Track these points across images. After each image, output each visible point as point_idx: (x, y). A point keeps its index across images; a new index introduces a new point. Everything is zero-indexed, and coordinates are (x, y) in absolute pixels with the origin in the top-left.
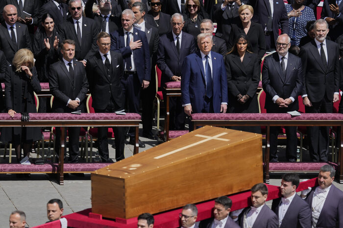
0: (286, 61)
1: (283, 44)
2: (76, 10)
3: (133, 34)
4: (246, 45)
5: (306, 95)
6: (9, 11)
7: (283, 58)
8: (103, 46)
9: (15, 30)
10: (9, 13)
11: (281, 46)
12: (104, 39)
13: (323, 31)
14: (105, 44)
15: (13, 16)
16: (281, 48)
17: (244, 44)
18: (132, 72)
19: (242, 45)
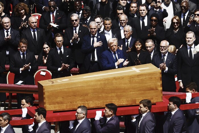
0: (166, 58)
1: (164, 47)
2: (75, 21)
3: (97, 37)
4: (141, 46)
5: (181, 81)
6: (32, 20)
7: (165, 55)
8: (58, 42)
9: (36, 33)
10: (32, 22)
11: (163, 48)
12: (58, 37)
13: (190, 38)
14: (59, 41)
15: (35, 24)
16: (162, 49)
17: (139, 45)
18: (96, 62)
19: (138, 46)
